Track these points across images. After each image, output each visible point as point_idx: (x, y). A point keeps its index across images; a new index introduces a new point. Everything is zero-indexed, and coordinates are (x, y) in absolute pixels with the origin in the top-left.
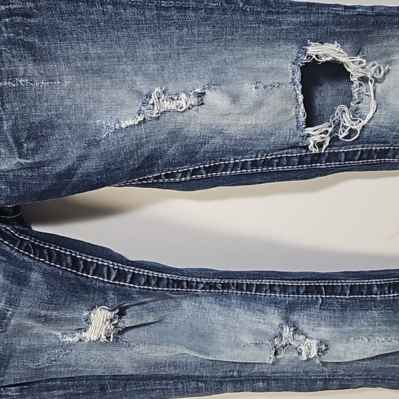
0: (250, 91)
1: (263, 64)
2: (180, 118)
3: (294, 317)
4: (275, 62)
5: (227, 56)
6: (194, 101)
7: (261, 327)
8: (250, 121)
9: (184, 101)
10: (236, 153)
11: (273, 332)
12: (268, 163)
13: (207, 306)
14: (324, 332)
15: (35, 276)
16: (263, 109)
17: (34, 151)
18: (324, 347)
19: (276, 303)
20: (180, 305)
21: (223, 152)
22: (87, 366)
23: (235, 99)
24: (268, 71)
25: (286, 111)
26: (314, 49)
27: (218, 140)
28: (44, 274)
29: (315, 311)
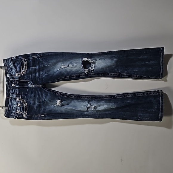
0: (75, 64)
1: (77, 61)
2: (66, 68)
3: (90, 103)
4: (79, 61)
5: (72, 60)
6: (67, 66)
7: (85, 105)
8: (75, 68)
9: (66, 66)
10: (75, 74)
11: (87, 105)
12: (80, 76)
13: (76, 101)
14: (95, 104)
15: (49, 94)
16: (77, 67)
17: (47, 73)
18: (96, 108)
19: (86, 100)
20: (71, 102)
21: (72, 74)
22: (57, 111)
23: (73, 65)
24: (78, 62)
25: (81, 67)
26: (84, 59)
27: (72, 72)
28: (50, 94)
29: (93, 101)
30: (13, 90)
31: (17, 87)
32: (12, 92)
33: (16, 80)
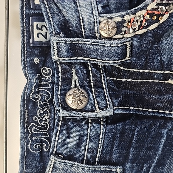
30: (75, 135)
31: (99, 114)
32: (64, 143)
33: (96, 66)
